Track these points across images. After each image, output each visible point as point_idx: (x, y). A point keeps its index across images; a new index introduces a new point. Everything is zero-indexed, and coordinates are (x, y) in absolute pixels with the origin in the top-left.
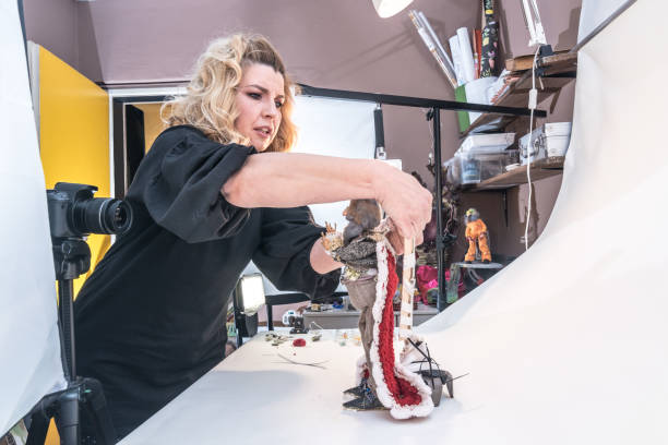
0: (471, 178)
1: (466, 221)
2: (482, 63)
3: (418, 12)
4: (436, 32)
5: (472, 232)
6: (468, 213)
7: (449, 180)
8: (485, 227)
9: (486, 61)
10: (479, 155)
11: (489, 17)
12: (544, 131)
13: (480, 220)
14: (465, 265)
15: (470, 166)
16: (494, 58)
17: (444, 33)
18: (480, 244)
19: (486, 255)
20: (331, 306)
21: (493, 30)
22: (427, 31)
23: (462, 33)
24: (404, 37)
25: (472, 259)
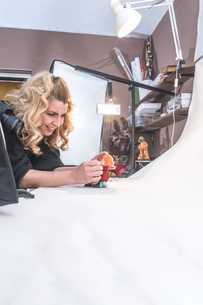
0: (141, 124)
1: (139, 142)
2: (146, 73)
3: (117, 48)
5: (142, 147)
6: (140, 138)
7: (129, 126)
8: (147, 145)
9: (148, 73)
10: (145, 113)
11: (149, 54)
12: (180, 97)
13: (145, 142)
15: (141, 118)
16: (151, 72)
18: (145, 152)
19: (147, 157)
21: (151, 60)
22: (121, 57)
23: (137, 60)
24: (110, 59)
25: (141, 159)
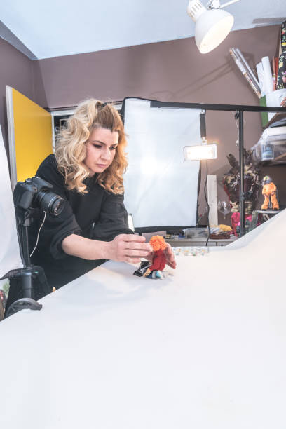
0: (267, 156)
1: (263, 184)
2: (278, 79)
3: (235, 49)
4: (248, 62)
5: (267, 191)
6: (264, 179)
7: (254, 158)
8: (275, 188)
9: (281, 78)
10: (274, 141)
11: (284, 48)
13: (272, 184)
14: (261, 212)
15: (267, 149)
16: (285, 76)
17: (253, 61)
18: (272, 198)
19: (276, 205)
20: (177, 236)
22: (242, 62)
23: (265, 60)
24: (226, 67)
25: (266, 208)
